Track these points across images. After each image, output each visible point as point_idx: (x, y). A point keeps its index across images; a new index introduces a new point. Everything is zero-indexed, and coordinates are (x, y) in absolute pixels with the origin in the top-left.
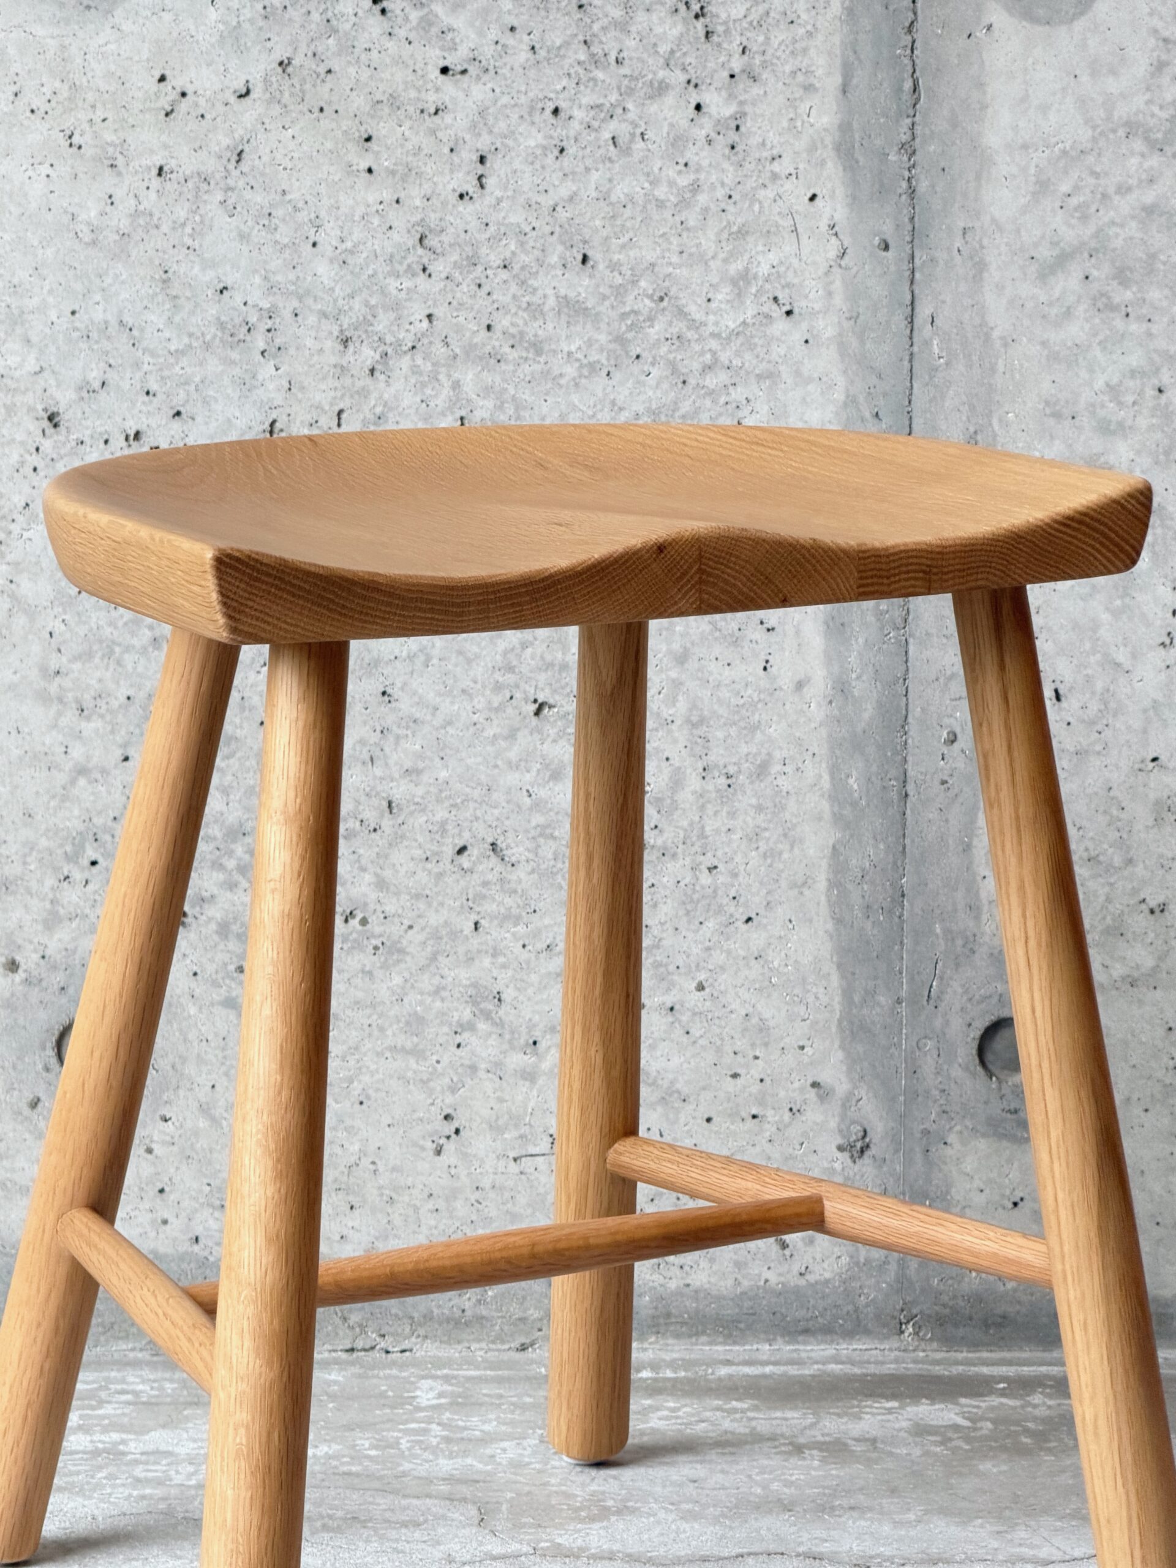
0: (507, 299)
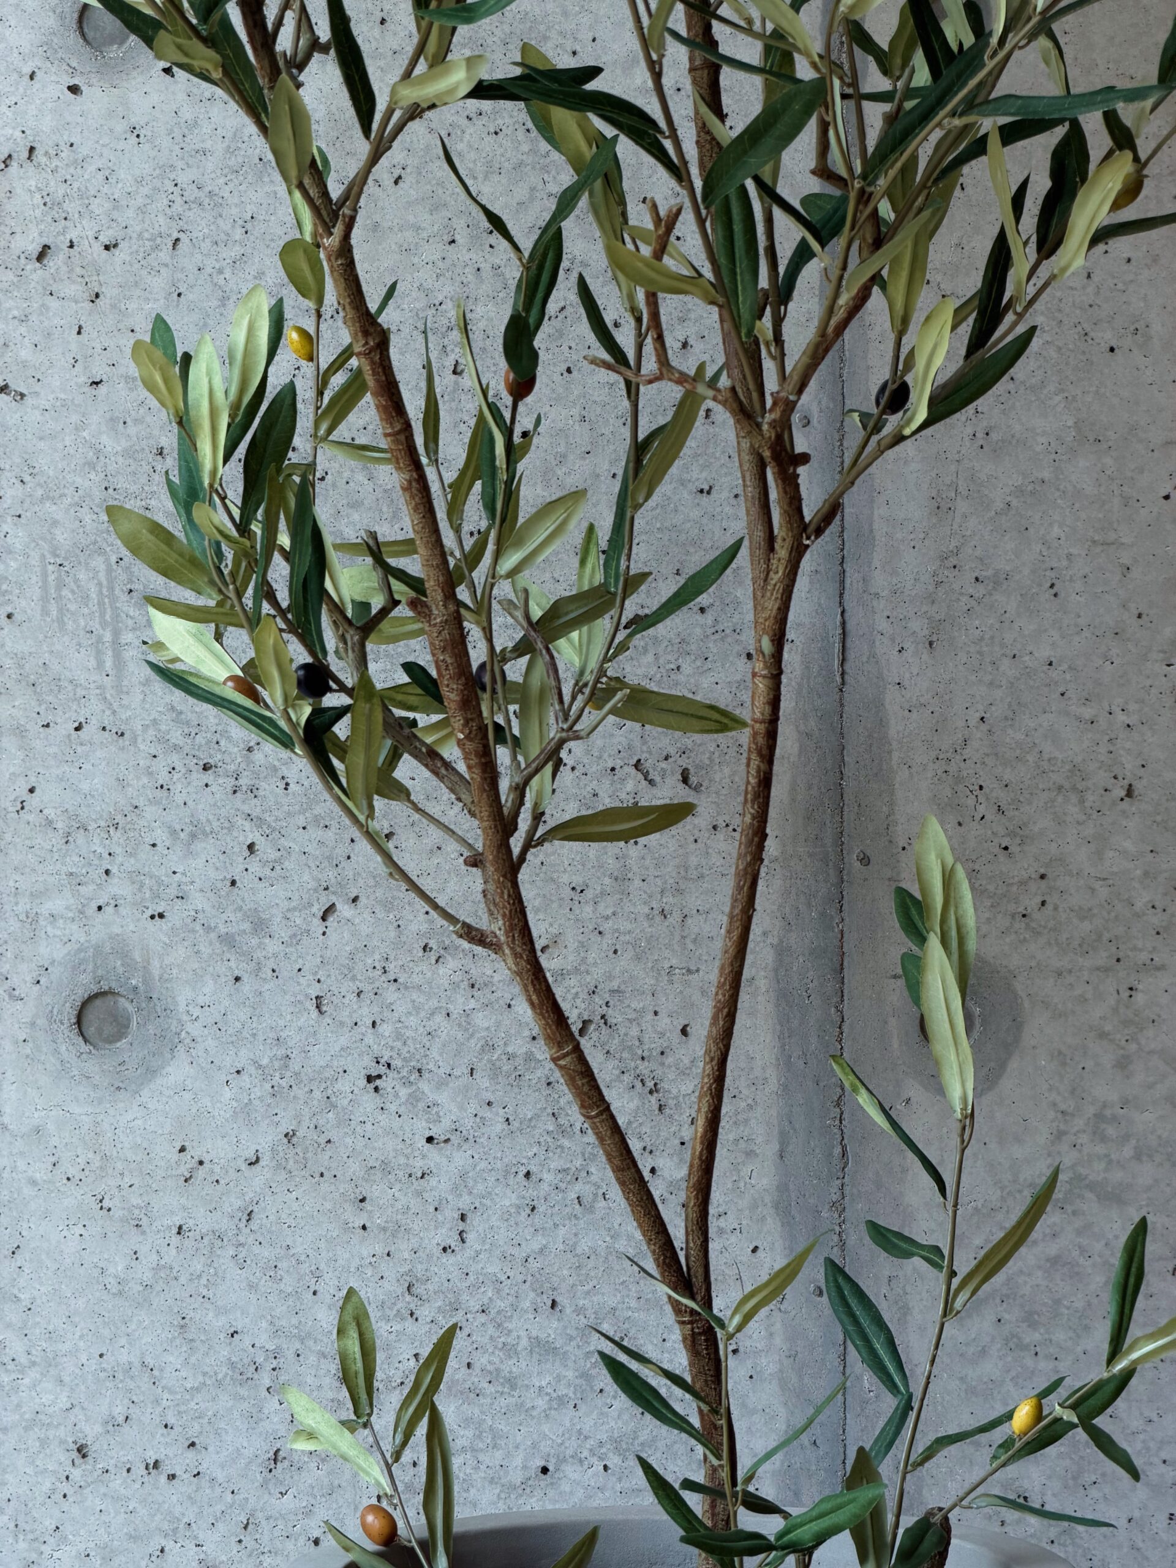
0: (486, 1340)
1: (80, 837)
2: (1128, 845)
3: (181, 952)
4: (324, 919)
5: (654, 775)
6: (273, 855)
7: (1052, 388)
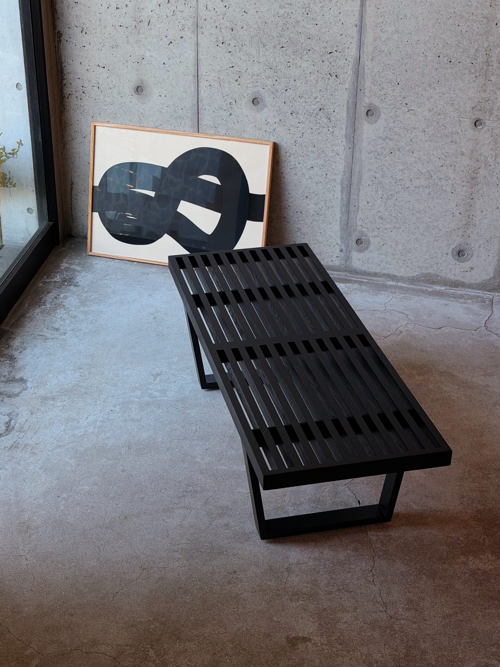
0: (305, 150)
1: (253, 76)
2: (397, 91)
3: (266, 94)
4: (286, 91)
5: (332, 75)
6: (279, 81)
7: (392, 23)
